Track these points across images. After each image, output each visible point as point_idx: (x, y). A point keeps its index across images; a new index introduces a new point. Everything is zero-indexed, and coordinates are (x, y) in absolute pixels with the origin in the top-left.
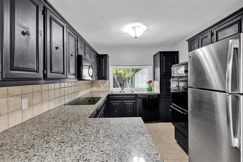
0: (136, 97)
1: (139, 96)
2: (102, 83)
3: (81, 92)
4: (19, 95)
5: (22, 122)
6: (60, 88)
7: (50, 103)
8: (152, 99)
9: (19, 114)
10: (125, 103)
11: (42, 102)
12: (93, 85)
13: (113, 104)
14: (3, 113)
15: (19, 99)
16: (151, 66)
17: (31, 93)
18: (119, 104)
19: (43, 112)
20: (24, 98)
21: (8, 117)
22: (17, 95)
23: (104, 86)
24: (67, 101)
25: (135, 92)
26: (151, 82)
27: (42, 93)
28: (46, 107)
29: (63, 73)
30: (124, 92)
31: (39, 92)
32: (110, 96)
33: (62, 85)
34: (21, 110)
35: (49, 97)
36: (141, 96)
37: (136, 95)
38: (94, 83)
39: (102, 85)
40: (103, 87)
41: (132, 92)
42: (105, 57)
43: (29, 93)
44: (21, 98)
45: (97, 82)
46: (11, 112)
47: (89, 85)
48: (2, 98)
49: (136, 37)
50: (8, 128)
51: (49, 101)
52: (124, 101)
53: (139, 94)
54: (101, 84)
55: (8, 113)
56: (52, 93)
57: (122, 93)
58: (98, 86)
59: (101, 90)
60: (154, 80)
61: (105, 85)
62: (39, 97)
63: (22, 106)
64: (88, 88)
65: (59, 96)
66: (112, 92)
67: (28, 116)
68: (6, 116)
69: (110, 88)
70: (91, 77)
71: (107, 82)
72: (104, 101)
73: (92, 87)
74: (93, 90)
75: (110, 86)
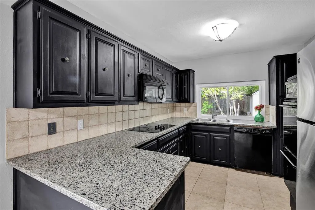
0: (231, 130)
1: (235, 129)
2: (186, 107)
3: (154, 117)
4: (75, 116)
5: (77, 141)
6: (123, 111)
7: (109, 127)
8: (258, 135)
9: (74, 133)
10: (213, 137)
12: (175, 109)
13: (195, 136)
14: (59, 131)
15: (74, 120)
16: (264, 82)
17: (87, 115)
18: (204, 136)
19: (101, 134)
20: (79, 119)
21: (64, 135)
22: (72, 116)
23: (188, 110)
24: (132, 126)
25: (232, 122)
26: (262, 107)
27: (99, 116)
28: (104, 130)
30: (215, 121)
31: (96, 114)
32: (192, 125)
34: (76, 130)
35: (109, 121)
36: (239, 128)
37: (232, 127)
40: (187, 112)
41: (229, 121)
42: (188, 73)
43: (85, 115)
44: (76, 119)
45: (180, 106)
46: (66, 131)
47: (169, 109)
48: (58, 118)
49: (221, 40)
50: (63, 145)
51: (108, 124)
52: (211, 134)
53: (237, 125)
54: (185, 109)
55: (63, 132)
57: (211, 122)
58: (181, 111)
59: (185, 116)
60: (270, 104)
61: (190, 110)
62: (96, 119)
63: (77, 127)
64: (166, 113)
65: (122, 120)
66: (198, 120)
67: (84, 136)
68: (62, 133)
69: (196, 114)
70: (161, 99)
71: (192, 106)
72: (179, 130)
73: (173, 112)
74: (174, 116)
75: (196, 112)
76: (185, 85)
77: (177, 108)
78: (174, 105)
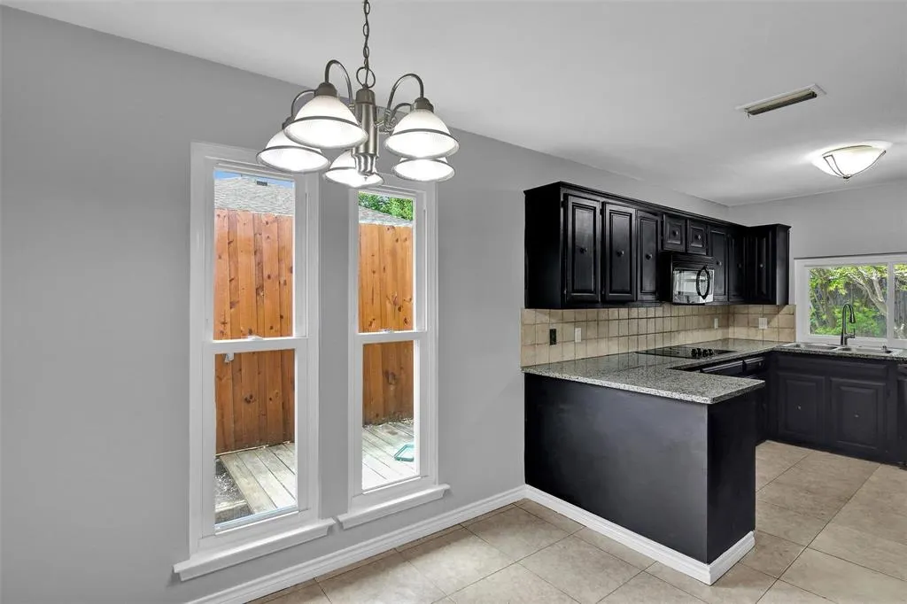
0: (890, 369)
2: (764, 315)
3: (682, 334)
4: (573, 322)
5: (574, 359)
7: (610, 343)
10: (839, 386)
11: (598, 339)
12: (731, 319)
13: (789, 381)
14: (558, 341)
15: (572, 328)
18: (811, 384)
20: (577, 328)
21: (561, 348)
23: (771, 323)
27: (598, 324)
28: (603, 348)
29: (630, 292)
30: (847, 349)
31: (595, 321)
32: (778, 355)
33: (634, 312)
34: (574, 342)
35: (609, 333)
38: (736, 315)
39: (763, 321)
40: (766, 327)
41: (888, 351)
42: (770, 233)
43: (583, 321)
44: (575, 326)
45: (746, 312)
46: (565, 342)
47: (716, 320)
48: (558, 323)
49: (847, 178)
51: (609, 338)
52: (834, 379)
54: (760, 319)
55: (561, 343)
56: (614, 326)
57: (838, 350)
58: (750, 325)
59: (760, 338)
61: (775, 322)
62: (595, 329)
63: (575, 338)
64: (710, 328)
65: (628, 334)
66: (798, 346)
68: (559, 345)
69: (794, 333)
70: (704, 297)
71: (782, 312)
72: (744, 362)
73: (727, 326)
74: (730, 336)
75: (793, 328)
76: (760, 262)
77: (740, 318)
78: (731, 310)
